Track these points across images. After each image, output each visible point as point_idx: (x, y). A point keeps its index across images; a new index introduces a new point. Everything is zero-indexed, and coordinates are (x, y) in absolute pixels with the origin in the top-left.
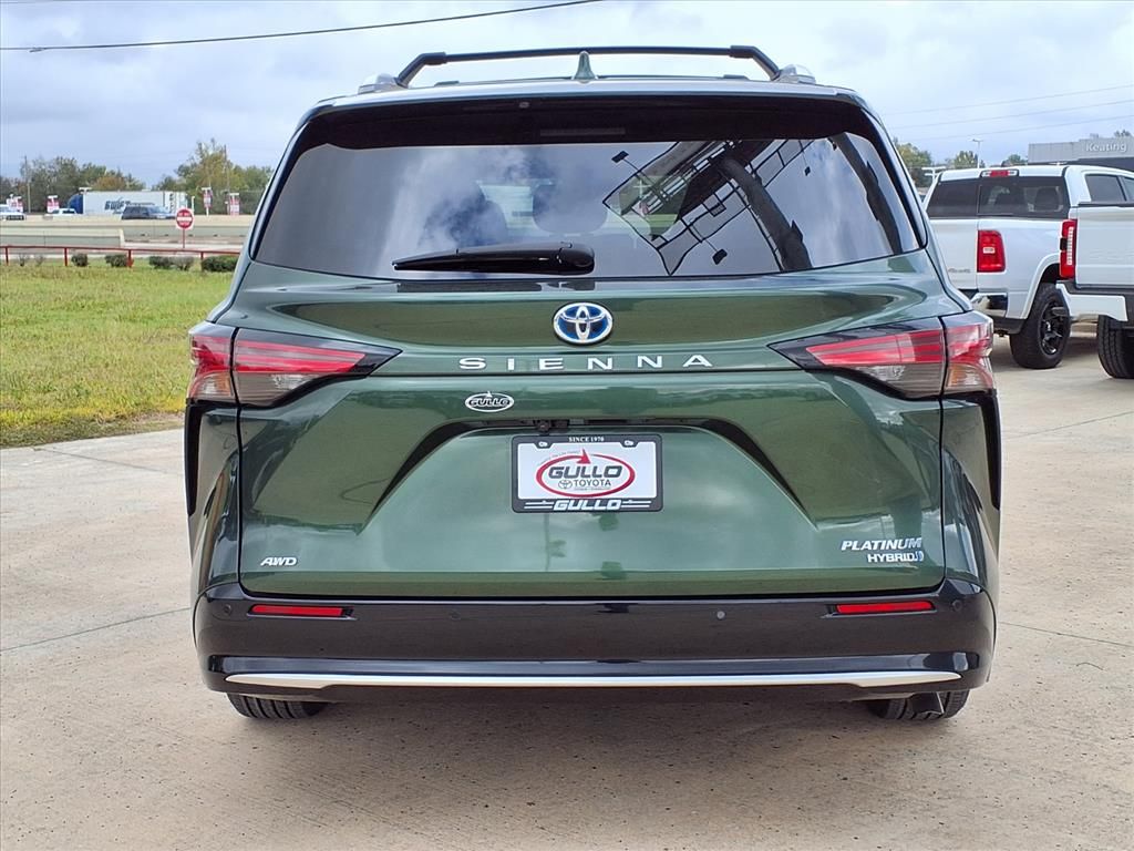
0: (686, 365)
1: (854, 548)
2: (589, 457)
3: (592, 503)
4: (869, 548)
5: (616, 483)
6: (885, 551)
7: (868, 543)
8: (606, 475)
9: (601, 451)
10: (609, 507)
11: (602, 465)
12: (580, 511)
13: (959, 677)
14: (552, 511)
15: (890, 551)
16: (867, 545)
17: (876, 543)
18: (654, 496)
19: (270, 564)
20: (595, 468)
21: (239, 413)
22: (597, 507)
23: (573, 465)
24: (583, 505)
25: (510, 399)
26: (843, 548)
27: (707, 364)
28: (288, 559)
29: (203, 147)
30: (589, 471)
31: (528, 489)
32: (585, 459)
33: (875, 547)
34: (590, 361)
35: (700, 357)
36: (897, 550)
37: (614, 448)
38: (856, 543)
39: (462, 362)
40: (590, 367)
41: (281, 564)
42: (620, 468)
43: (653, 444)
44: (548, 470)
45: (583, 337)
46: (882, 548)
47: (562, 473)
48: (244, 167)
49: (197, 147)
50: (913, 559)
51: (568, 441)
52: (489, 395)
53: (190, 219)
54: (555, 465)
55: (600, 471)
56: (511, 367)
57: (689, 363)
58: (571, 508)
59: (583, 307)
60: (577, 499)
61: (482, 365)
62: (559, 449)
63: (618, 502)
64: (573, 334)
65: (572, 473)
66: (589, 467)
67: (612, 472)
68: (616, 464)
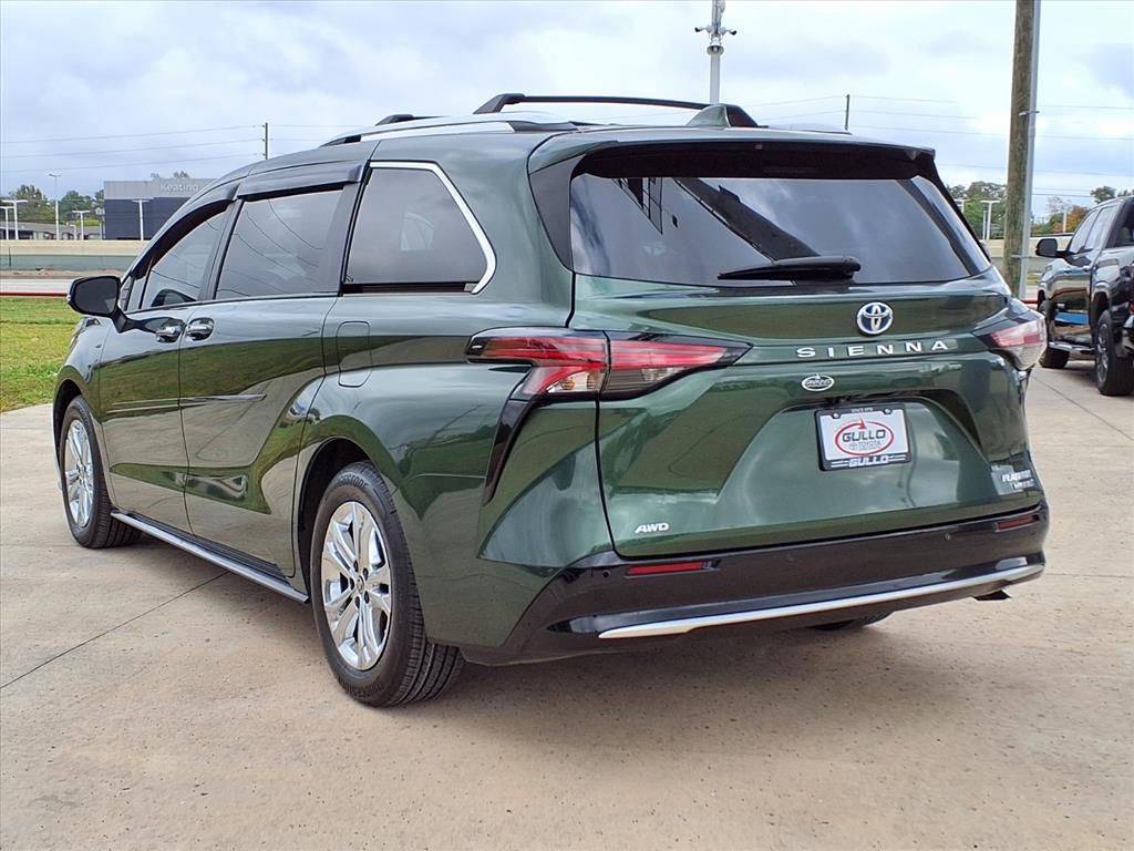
2: (866, 424)
3: (871, 460)
5: (885, 442)
8: (877, 437)
9: (871, 417)
10: (882, 462)
11: (872, 429)
12: (865, 466)
14: (848, 468)
18: (906, 450)
19: (645, 530)
20: (870, 433)
21: (598, 405)
23: (856, 431)
24: (866, 462)
25: (832, 380)
27: (945, 348)
28: (660, 525)
30: (866, 436)
31: (831, 453)
32: (863, 426)
34: (879, 347)
35: (940, 342)
37: (879, 416)
39: (799, 351)
40: (880, 352)
41: (655, 529)
43: (901, 411)
44: (841, 437)
45: (875, 329)
47: (850, 438)
51: (850, 412)
52: (818, 377)
54: (845, 432)
55: (873, 435)
56: (832, 354)
57: (935, 347)
58: (860, 464)
59: (876, 306)
60: (862, 456)
61: (813, 354)
62: (847, 418)
63: (887, 457)
64: (869, 327)
65: (856, 437)
66: (866, 432)
67: (881, 434)
68: (882, 428)
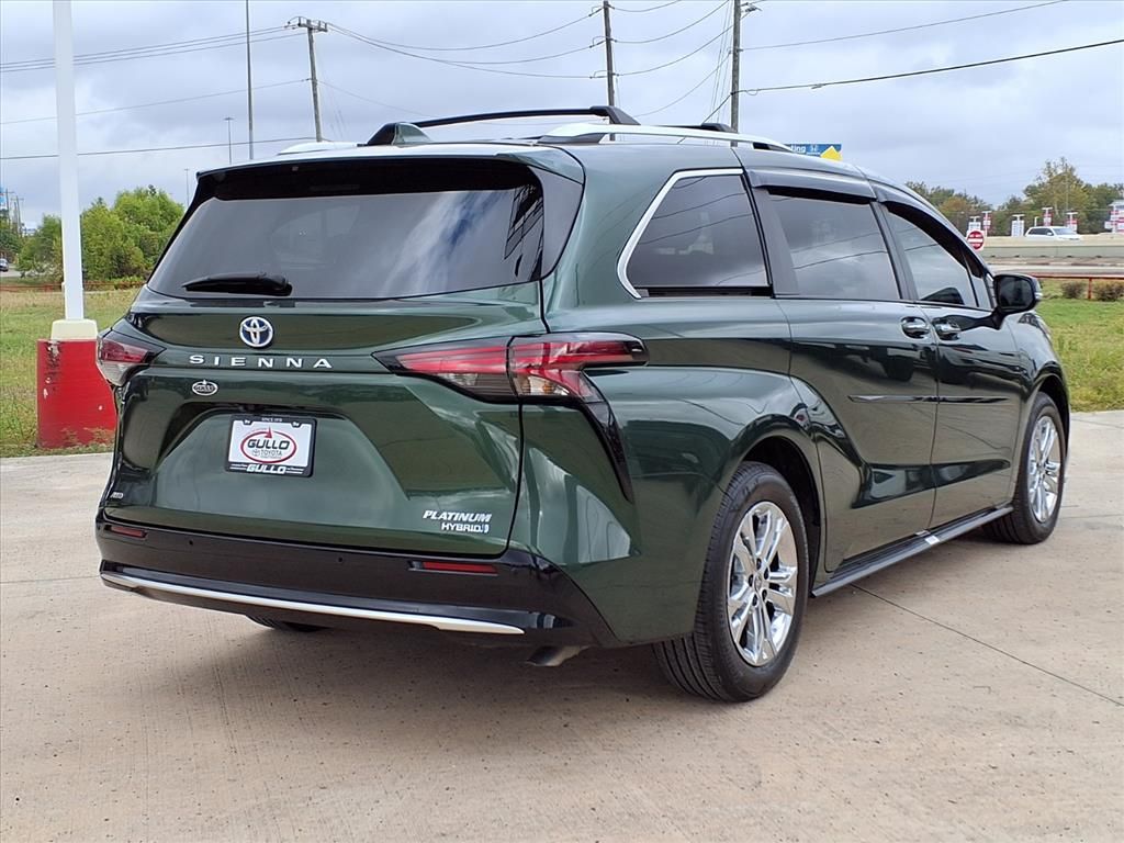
0: (316, 366)
1: (433, 517)
2: (273, 434)
3: (269, 468)
4: (445, 518)
5: (286, 453)
6: (457, 522)
7: (445, 514)
8: (280, 448)
9: (279, 429)
10: (279, 472)
11: (277, 439)
12: (262, 473)
13: (522, 632)
14: (245, 471)
15: (461, 522)
16: (444, 516)
17: (451, 514)
18: (305, 465)
19: (114, 497)
20: (274, 442)
22: (271, 471)
23: (261, 438)
24: (264, 469)
25: (216, 386)
26: (425, 517)
27: (329, 366)
28: (120, 494)
29: (1052, 166)
30: (270, 445)
31: (235, 455)
32: (269, 436)
33: (450, 518)
34: (260, 360)
35: (324, 361)
36: (467, 522)
37: (287, 428)
38: (435, 513)
39: (192, 358)
40: (260, 365)
41: (117, 497)
42: (288, 443)
43: (310, 426)
44: (248, 442)
45: (256, 342)
46: (455, 519)
47: (254, 445)
48: (1095, 185)
49: (1045, 166)
50: (480, 530)
51: (261, 421)
52: (205, 382)
53: (981, 241)
54: (252, 438)
55: (277, 445)
57: (318, 364)
58: (257, 470)
59: (255, 320)
60: (262, 463)
61: (202, 361)
62: (257, 425)
63: (285, 468)
64: (250, 340)
65: (260, 444)
66: (271, 441)
67: (284, 445)
68: (287, 439)
